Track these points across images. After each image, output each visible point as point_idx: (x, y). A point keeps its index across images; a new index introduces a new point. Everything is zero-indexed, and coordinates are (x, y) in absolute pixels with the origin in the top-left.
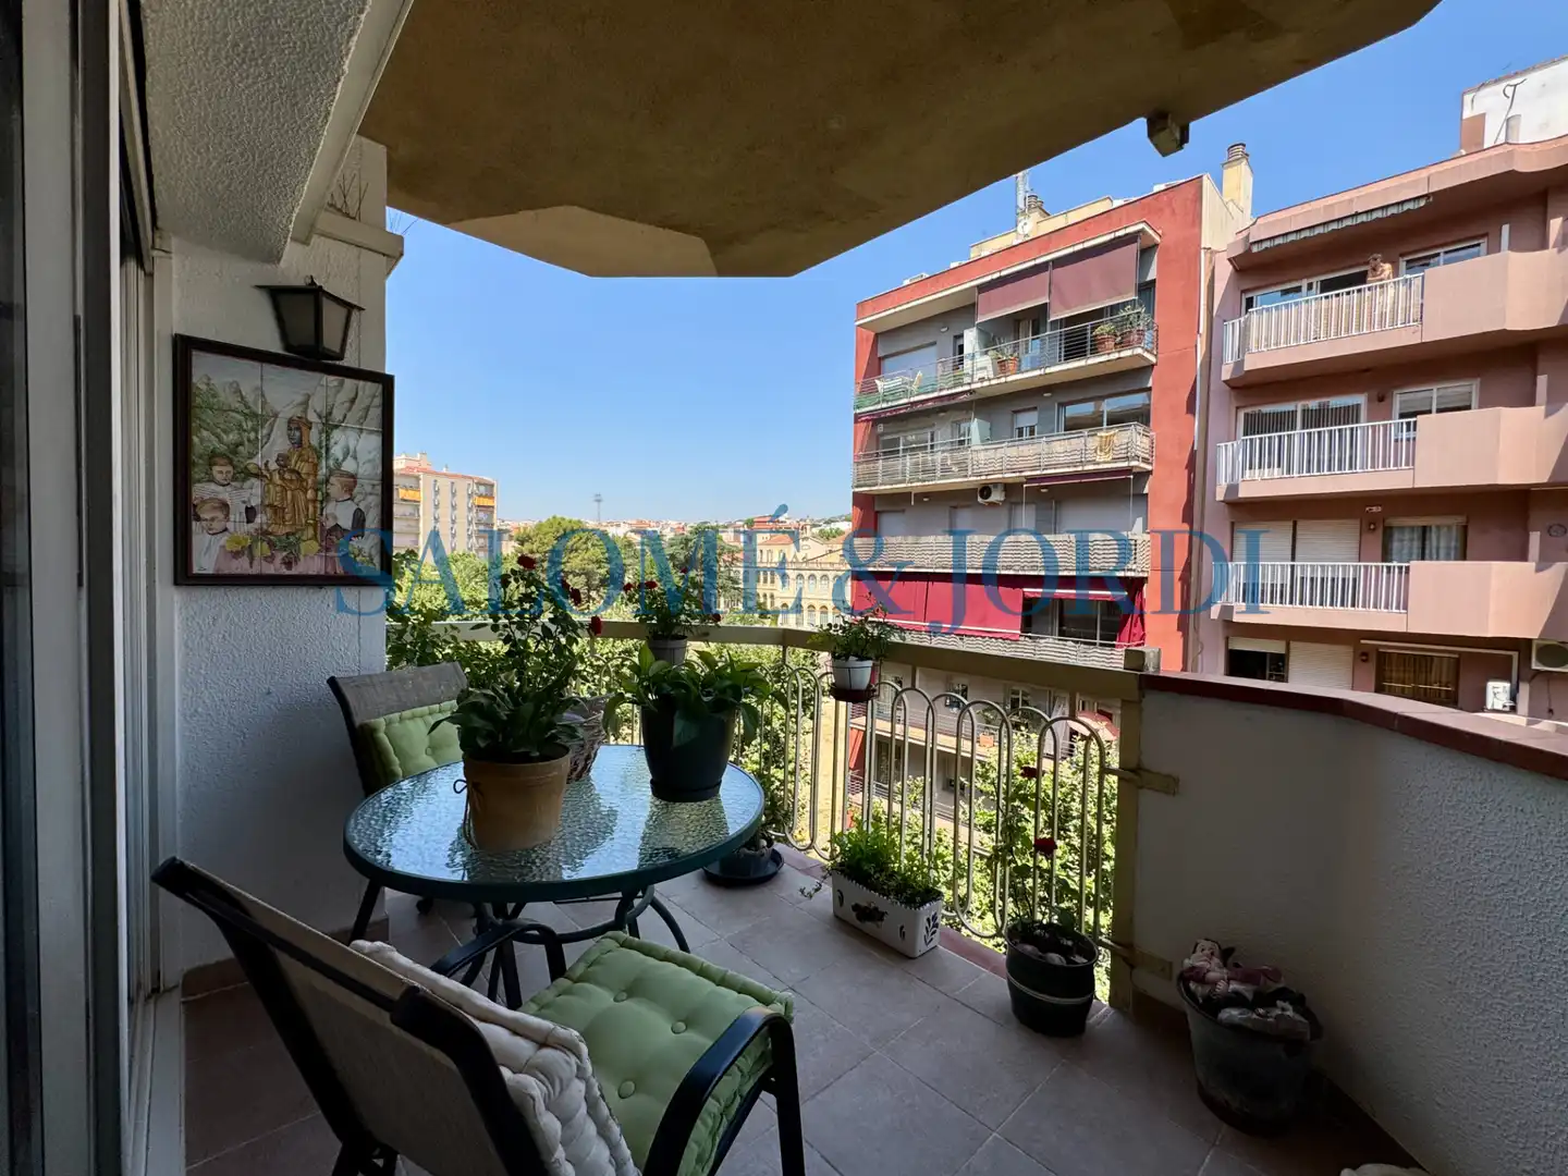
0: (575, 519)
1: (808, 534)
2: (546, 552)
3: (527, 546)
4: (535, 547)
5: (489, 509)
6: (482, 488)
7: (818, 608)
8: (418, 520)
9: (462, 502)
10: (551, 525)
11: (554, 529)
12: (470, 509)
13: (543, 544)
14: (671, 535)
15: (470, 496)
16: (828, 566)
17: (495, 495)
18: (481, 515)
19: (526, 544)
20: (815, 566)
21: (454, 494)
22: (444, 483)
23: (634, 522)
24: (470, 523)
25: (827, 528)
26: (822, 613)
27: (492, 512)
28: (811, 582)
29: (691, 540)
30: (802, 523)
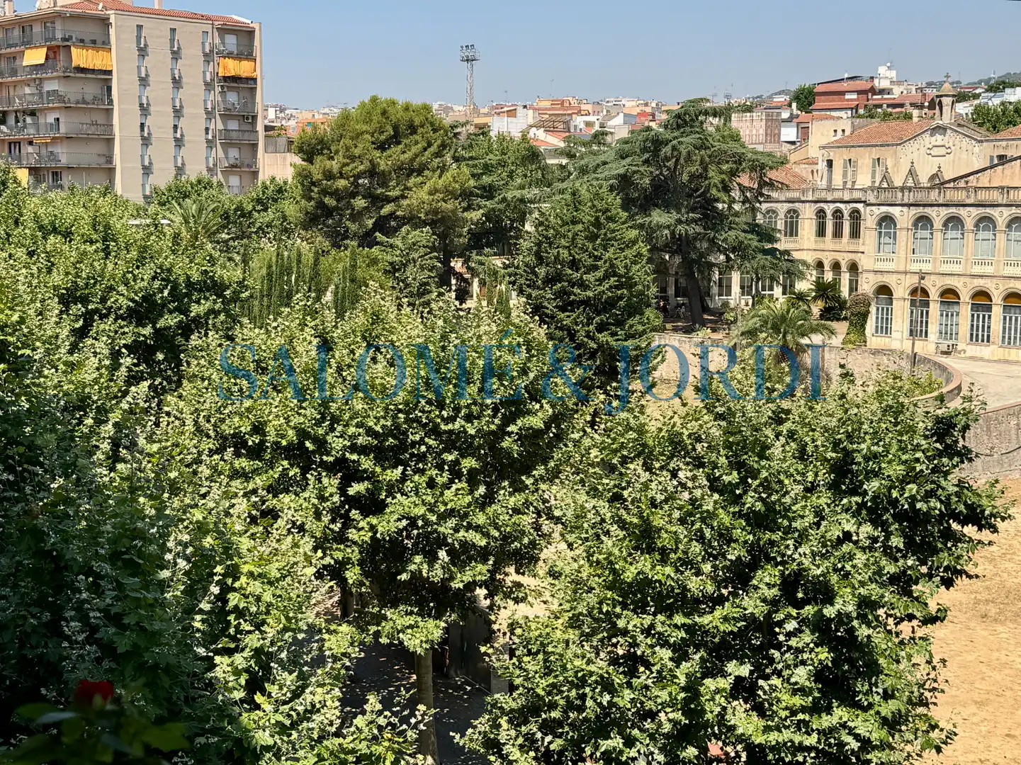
0: (417, 101)
1: (947, 119)
2: (357, 177)
3: (321, 163)
4: (334, 165)
5: (244, 85)
6: (231, 40)
7: (965, 296)
8: (109, 112)
9: (194, 70)
10: (368, 120)
11: (375, 125)
12: (209, 86)
13: (353, 158)
14: (624, 133)
15: (208, 57)
16: (996, 196)
17: (257, 52)
18: (232, 97)
19: (318, 159)
20: (960, 196)
21: (176, 55)
22: (156, 34)
23: (547, 104)
24: (210, 115)
25: (995, 101)
26: (975, 307)
27: (253, 90)
28: (951, 234)
29: (667, 142)
30: (932, 93)
